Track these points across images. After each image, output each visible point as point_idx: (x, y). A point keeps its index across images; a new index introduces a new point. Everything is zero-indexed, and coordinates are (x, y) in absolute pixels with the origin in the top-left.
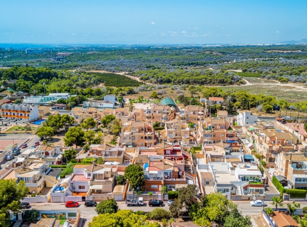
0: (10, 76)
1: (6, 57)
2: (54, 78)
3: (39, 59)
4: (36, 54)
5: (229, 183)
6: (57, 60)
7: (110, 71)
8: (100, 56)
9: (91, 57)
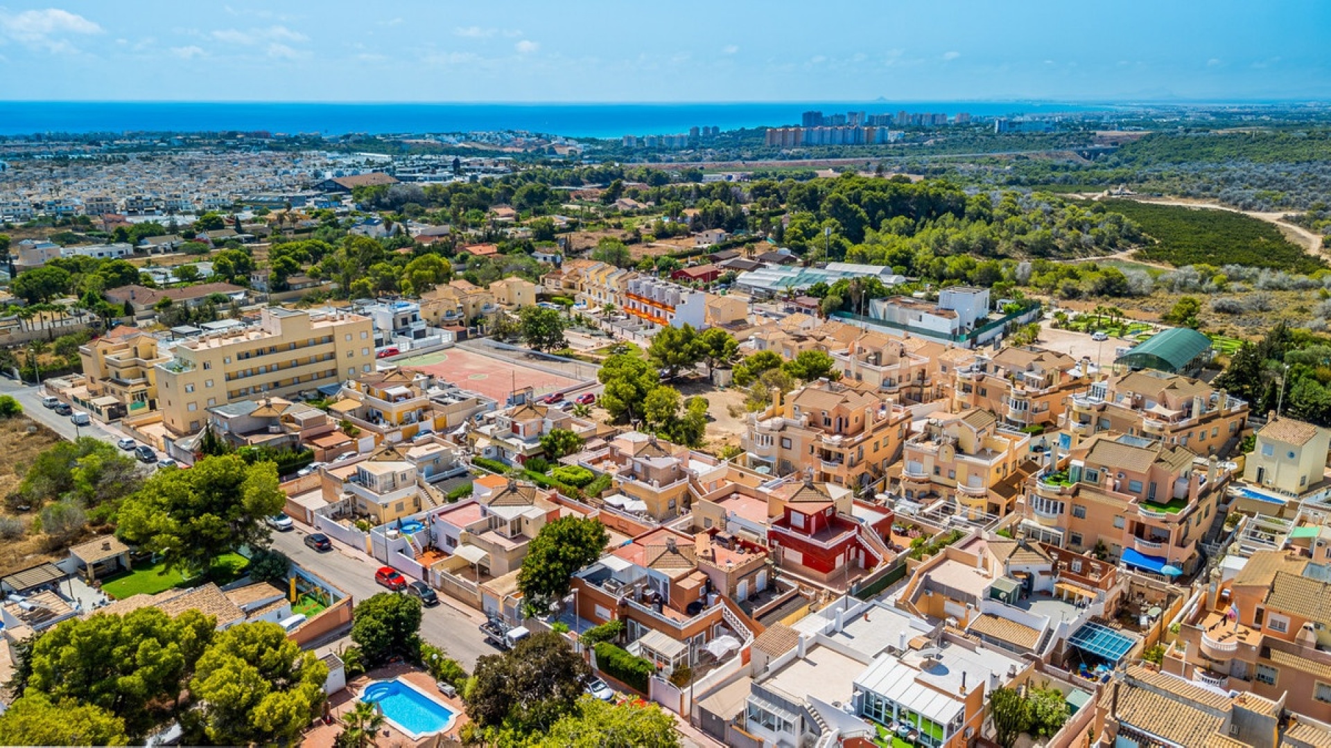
0: (804, 200)
1: (930, 142)
2: (949, 217)
3: (1023, 154)
4: (1023, 136)
5: (798, 702)
6: (1088, 158)
7: (1235, 204)
8: (1255, 147)
9: (1217, 149)
